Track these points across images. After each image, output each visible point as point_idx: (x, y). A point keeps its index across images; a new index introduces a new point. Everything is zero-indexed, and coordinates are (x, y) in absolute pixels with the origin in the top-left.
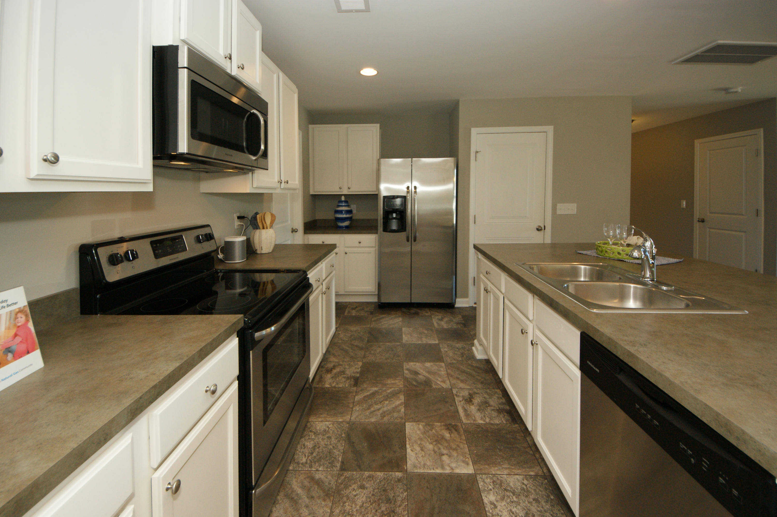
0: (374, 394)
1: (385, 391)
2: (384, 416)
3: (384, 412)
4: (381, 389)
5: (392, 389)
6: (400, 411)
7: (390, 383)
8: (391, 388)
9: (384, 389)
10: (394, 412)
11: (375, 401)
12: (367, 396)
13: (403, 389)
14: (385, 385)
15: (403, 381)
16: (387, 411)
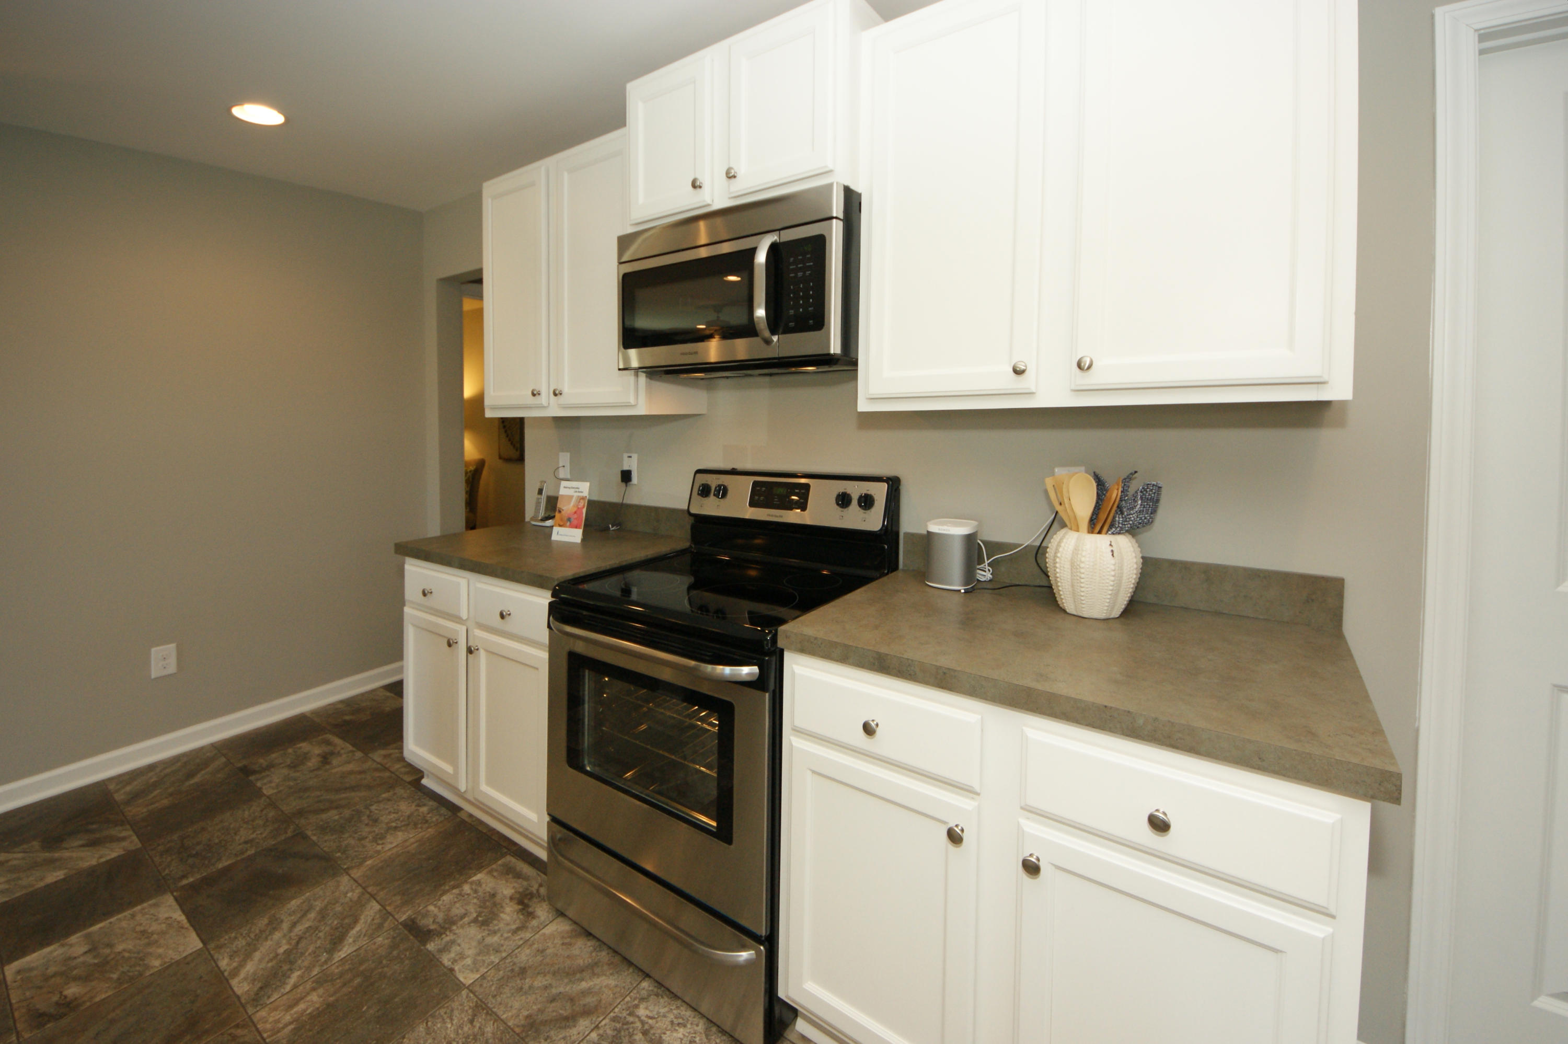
0: (337, 941)
1: (309, 969)
2: (270, 923)
3: (275, 929)
4: (326, 962)
5: (288, 988)
6: (231, 957)
7: (309, 998)
8: (295, 987)
9: (316, 971)
10: (249, 944)
11: (320, 932)
12: (351, 927)
13: (250, 1010)
14: (319, 982)
15: (265, 1035)
16: (271, 933)
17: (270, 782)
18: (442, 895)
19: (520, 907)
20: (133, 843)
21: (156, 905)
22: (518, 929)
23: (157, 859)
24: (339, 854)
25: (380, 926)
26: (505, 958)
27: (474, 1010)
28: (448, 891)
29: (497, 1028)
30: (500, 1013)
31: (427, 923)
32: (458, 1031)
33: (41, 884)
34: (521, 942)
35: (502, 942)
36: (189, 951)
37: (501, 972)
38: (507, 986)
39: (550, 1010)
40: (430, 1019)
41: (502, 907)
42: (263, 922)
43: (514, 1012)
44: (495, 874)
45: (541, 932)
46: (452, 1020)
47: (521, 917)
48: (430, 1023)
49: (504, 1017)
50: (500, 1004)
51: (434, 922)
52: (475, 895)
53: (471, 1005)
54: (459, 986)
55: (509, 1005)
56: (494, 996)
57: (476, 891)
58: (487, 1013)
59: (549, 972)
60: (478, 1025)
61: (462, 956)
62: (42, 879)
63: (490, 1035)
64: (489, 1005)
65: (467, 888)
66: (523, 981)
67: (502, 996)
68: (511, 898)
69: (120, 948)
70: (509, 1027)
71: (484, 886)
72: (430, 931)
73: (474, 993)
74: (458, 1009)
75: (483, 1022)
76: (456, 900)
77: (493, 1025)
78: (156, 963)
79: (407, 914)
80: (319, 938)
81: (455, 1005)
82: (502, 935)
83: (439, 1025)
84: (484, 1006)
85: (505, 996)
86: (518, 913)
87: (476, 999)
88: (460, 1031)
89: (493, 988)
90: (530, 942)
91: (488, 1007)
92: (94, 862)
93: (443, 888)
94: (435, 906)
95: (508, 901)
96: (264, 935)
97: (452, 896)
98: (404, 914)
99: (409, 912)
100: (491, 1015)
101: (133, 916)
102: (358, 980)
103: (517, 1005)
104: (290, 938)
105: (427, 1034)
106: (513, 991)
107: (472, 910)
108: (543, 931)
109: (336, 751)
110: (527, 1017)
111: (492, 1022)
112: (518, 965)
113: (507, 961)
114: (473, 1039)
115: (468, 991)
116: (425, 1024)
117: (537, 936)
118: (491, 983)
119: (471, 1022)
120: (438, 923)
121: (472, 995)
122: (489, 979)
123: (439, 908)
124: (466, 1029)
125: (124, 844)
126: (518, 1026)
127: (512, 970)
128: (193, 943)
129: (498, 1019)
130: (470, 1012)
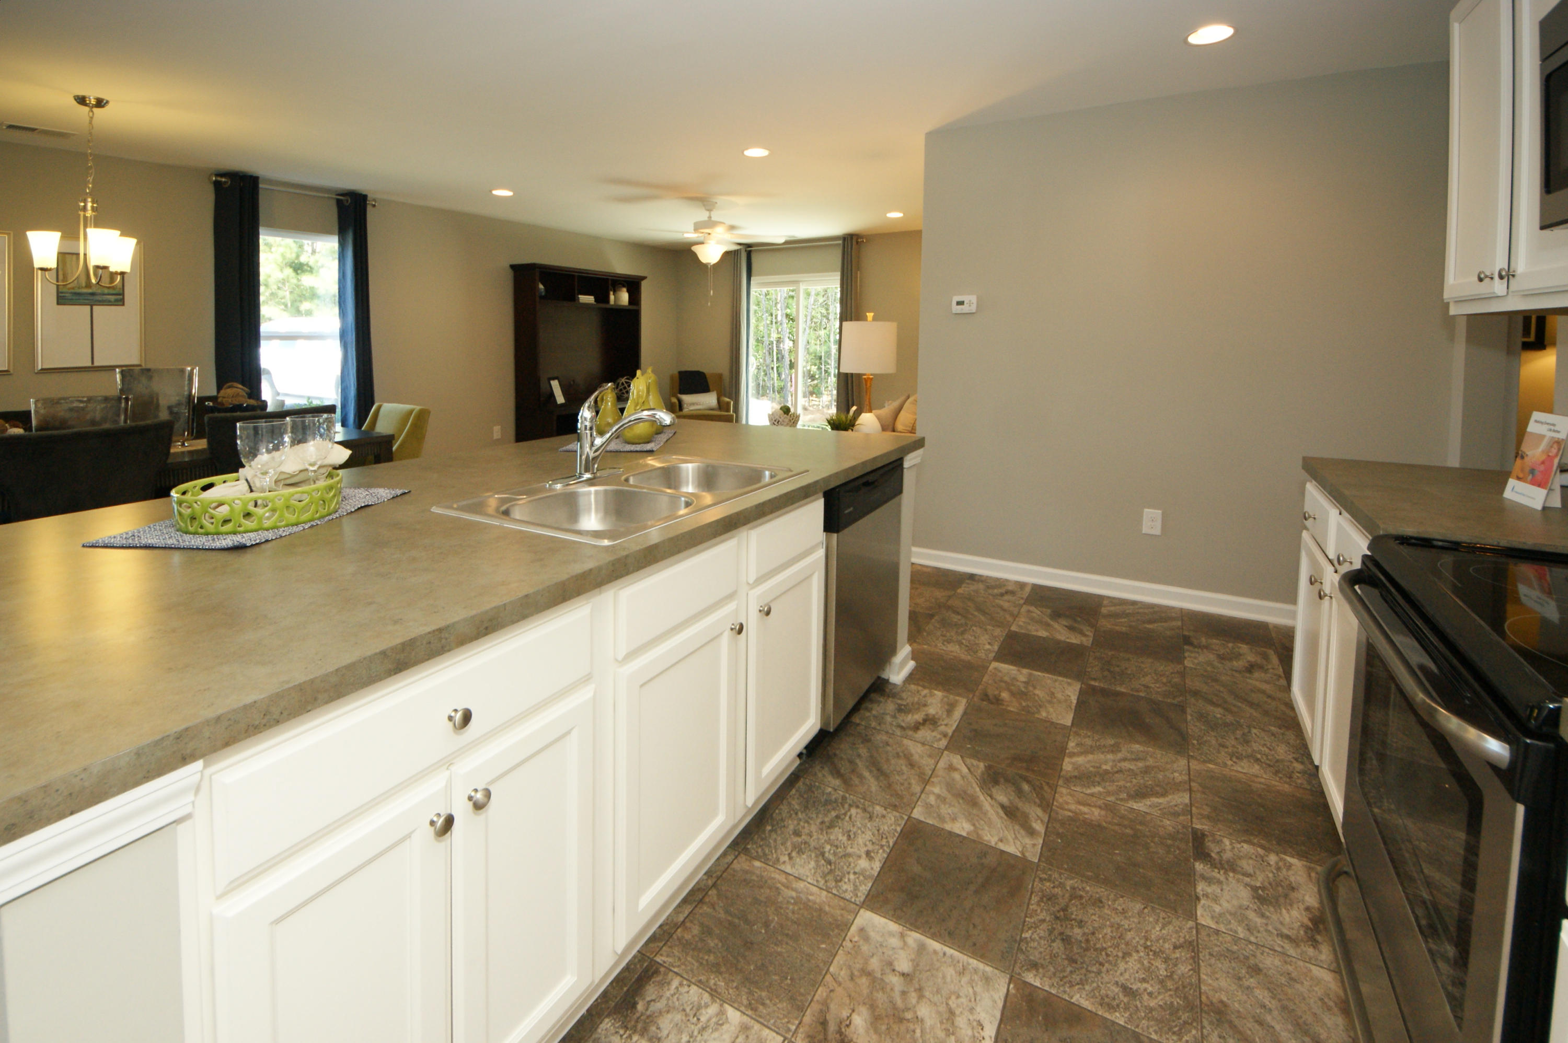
0: (1140, 794)
1: (1109, 793)
2: (1113, 746)
3: (1112, 752)
4: (1122, 800)
5: (1089, 791)
6: (1077, 745)
7: (1093, 809)
8: (1092, 795)
9: (1112, 799)
10: (1091, 747)
11: (1135, 778)
12: (1157, 795)
13: (1061, 782)
14: (1107, 807)
15: (1055, 803)
16: (1108, 752)
17: (1195, 658)
18: (1245, 841)
19: (1310, 924)
20: (1087, 641)
21: (1069, 684)
22: (1288, 937)
23: (1091, 659)
24: (1195, 742)
25: (1176, 814)
26: (1251, 943)
27: (1185, 942)
28: (1253, 844)
29: (1190, 976)
30: (1203, 970)
31: (1213, 849)
32: (1159, 939)
33: (1034, 633)
34: (1279, 949)
35: (1262, 929)
36: (1061, 722)
37: (1236, 947)
38: (1230, 962)
39: (1249, 1025)
40: (1149, 908)
41: (1291, 905)
42: (1111, 741)
43: (1215, 984)
44: (1313, 875)
45: (1307, 965)
46: (1163, 928)
47: (1302, 932)
48: (1146, 911)
49: (1203, 977)
50: (1210, 965)
51: (1218, 853)
52: (1275, 871)
53: (1187, 937)
54: (1192, 915)
55: (1217, 976)
56: (1211, 954)
57: (1279, 869)
58: (1193, 958)
59: (1280, 1000)
60: (1178, 955)
61: (1216, 900)
62: (1037, 631)
63: (1179, 972)
64: (1200, 954)
65: (1273, 858)
66: (1247, 976)
67: (1218, 962)
68: (1308, 909)
69: (1037, 692)
70: (1200, 988)
71: (1290, 873)
72: (1209, 855)
73: (1197, 932)
74: (1175, 927)
75: (1184, 958)
76: (1254, 857)
77: (1189, 970)
78: (1044, 714)
79: (1204, 827)
80: (1131, 782)
81: (1176, 923)
82: (1267, 924)
83: (1151, 919)
84: (1196, 949)
85: (1220, 965)
86: (1302, 926)
87: (1194, 938)
88: (1161, 941)
89: (1216, 949)
90: (1288, 960)
91: (1198, 956)
92: (1063, 638)
93: (1252, 838)
94: (1231, 844)
95: (1302, 907)
96: (1103, 750)
97: (1253, 851)
98: (1202, 824)
99: (1206, 827)
100: (1195, 962)
101: (1056, 681)
102: (1128, 831)
103: (1223, 983)
104: (1116, 765)
105: (1138, 914)
106: (1231, 971)
107: (1260, 879)
108: (1313, 967)
109: (1266, 668)
110: (1221, 1002)
111: (1190, 967)
112: (1257, 961)
113: (1250, 946)
114: (1164, 958)
115: (1195, 926)
116: (1143, 906)
117: (1301, 963)
118: (1219, 944)
119: (1175, 947)
120: (1221, 856)
121: (1194, 932)
122: (1221, 939)
123: (1233, 848)
124: (1167, 946)
125: (1084, 639)
126: (1208, 997)
127: (1247, 958)
128: (1067, 720)
129: (1197, 970)
130: (1182, 940)
